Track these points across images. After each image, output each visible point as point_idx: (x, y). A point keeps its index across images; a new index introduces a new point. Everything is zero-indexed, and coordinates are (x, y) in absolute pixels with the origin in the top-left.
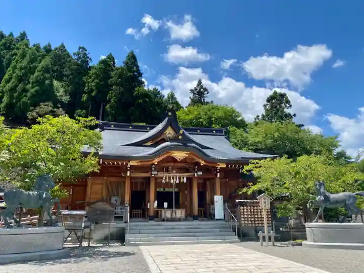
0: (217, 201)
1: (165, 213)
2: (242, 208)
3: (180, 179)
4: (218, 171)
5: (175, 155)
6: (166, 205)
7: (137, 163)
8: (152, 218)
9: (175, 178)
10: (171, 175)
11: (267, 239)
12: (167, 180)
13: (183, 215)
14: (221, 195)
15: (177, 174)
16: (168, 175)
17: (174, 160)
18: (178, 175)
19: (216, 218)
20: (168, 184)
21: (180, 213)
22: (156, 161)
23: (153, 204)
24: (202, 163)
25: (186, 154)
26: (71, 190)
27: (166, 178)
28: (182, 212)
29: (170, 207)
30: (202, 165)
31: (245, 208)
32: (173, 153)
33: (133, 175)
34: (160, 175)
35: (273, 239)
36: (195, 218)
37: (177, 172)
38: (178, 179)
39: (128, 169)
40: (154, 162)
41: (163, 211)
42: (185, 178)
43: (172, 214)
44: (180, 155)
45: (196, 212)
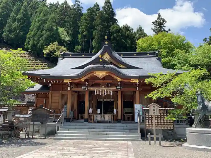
1: (97, 117)
2: (147, 114)
3: (107, 92)
4: (138, 85)
6: (99, 111)
8: (86, 120)
9: (103, 91)
11: (155, 139)
12: (98, 93)
13: (110, 119)
14: (140, 104)
15: (104, 89)
16: (98, 89)
17: (96, 78)
18: (106, 89)
19: (135, 121)
20: (99, 96)
21: (107, 117)
22: (83, 80)
24: (119, 79)
25: (106, 73)
26: (45, 100)
28: (109, 117)
29: (101, 112)
30: (118, 81)
32: (96, 73)
34: (92, 89)
35: (160, 139)
36: (119, 121)
37: (105, 87)
38: (105, 92)
39: (69, 85)
40: (81, 80)
41: (95, 116)
42: (111, 92)
43: (101, 117)
44: (101, 74)
45: (119, 117)
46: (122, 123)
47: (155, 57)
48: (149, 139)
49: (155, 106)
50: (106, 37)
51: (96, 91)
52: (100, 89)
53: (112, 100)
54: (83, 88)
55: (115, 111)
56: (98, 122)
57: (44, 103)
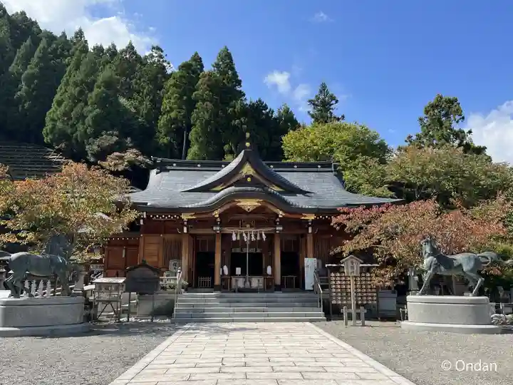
0: (308, 266)
1: (237, 281)
2: (333, 275)
3: (256, 236)
4: (310, 224)
5: (241, 204)
6: (238, 270)
7: (192, 215)
8: (217, 288)
9: (247, 235)
10: (244, 230)
11: (354, 316)
12: (239, 238)
13: (261, 285)
14: (314, 257)
15: (251, 230)
16: (238, 230)
17: (240, 210)
18: (253, 230)
19: (307, 288)
20: (241, 243)
21: (256, 282)
22: (216, 214)
23: (221, 270)
24: (281, 214)
25: (258, 202)
26: (124, 251)
27: (236, 235)
28: (259, 281)
29: (243, 273)
30: (280, 216)
31: (338, 275)
32: (239, 202)
33: (192, 232)
34: (227, 230)
35: (362, 316)
36: (278, 288)
37: (251, 227)
38: (253, 236)
39: (185, 223)
40: (213, 214)
41: (233, 279)
42: (263, 235)
43: (245, 282)
44: (249, 204)
45: (278, 280)
46: (284, 292)
47: (332, 171)
48: (345, 316)
49: (354, 261)
50: (248, 135)
51: (234, 233)
52: (241, 231)
53: (258, 251)
54: (214, 228)
55: (269, 270)
56: (240, 291)
57: (124, 256)
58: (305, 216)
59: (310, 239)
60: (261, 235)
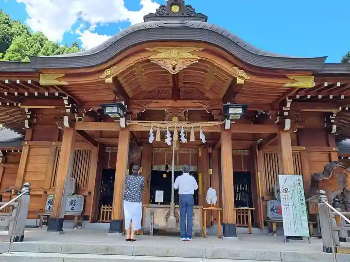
0: (286, 190)
3: (188, 137)
4: (286, 114)
6: (159, 196)
9: (173, 133)
10: (168, 126)
12: (158, 139)
14: (297, 173)
15: (179, 125)
16: (159, 125)
18: (183, 124)
19: (287, 233)
22: (108, 76)
24: (241, 76)
25: (192, 53)
27: (155, 133)
32: (154, 53)
33: (80, 127)
34: (140, 126)
36: (229, 231)
37: (180, 120)
39: (68, 111)
40: (102, 76)
42: (201, 134)
43: (168, 215)
44: (174, 57)
51: (151, 131)
52: (164, 126)
56: (158, 232)
58: (294, 81)
59: (286, 142)
60: (197, 135)
